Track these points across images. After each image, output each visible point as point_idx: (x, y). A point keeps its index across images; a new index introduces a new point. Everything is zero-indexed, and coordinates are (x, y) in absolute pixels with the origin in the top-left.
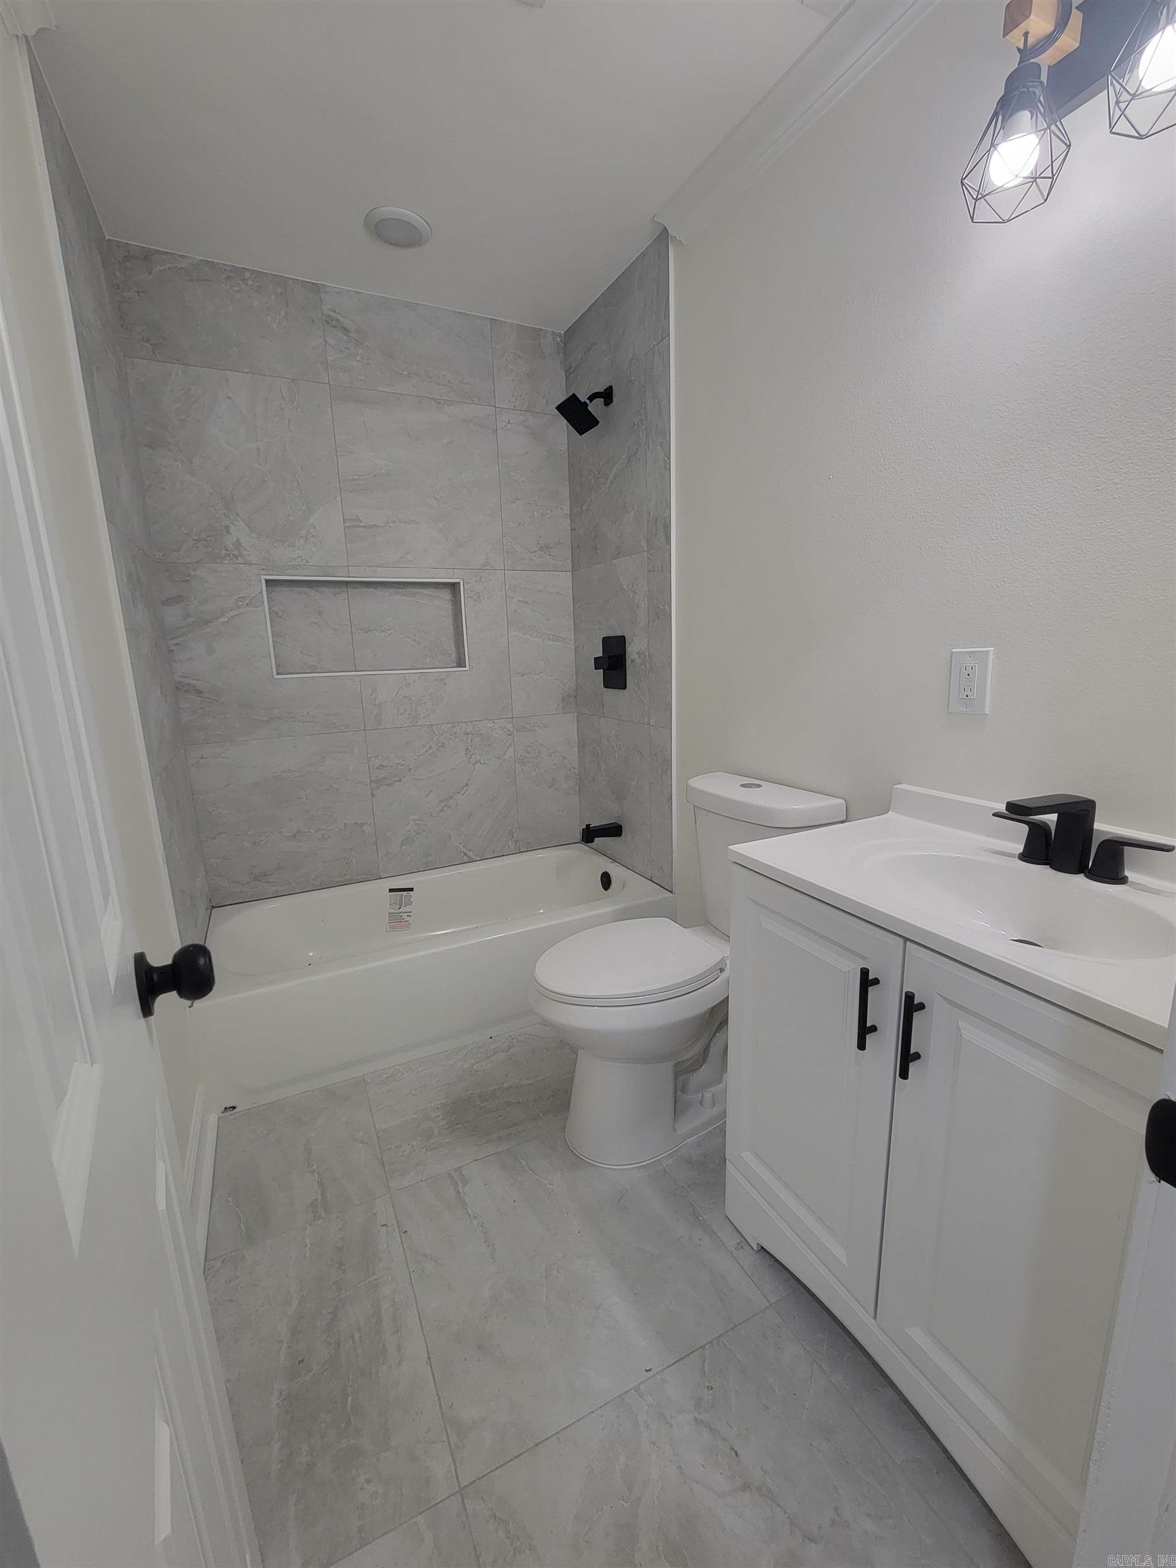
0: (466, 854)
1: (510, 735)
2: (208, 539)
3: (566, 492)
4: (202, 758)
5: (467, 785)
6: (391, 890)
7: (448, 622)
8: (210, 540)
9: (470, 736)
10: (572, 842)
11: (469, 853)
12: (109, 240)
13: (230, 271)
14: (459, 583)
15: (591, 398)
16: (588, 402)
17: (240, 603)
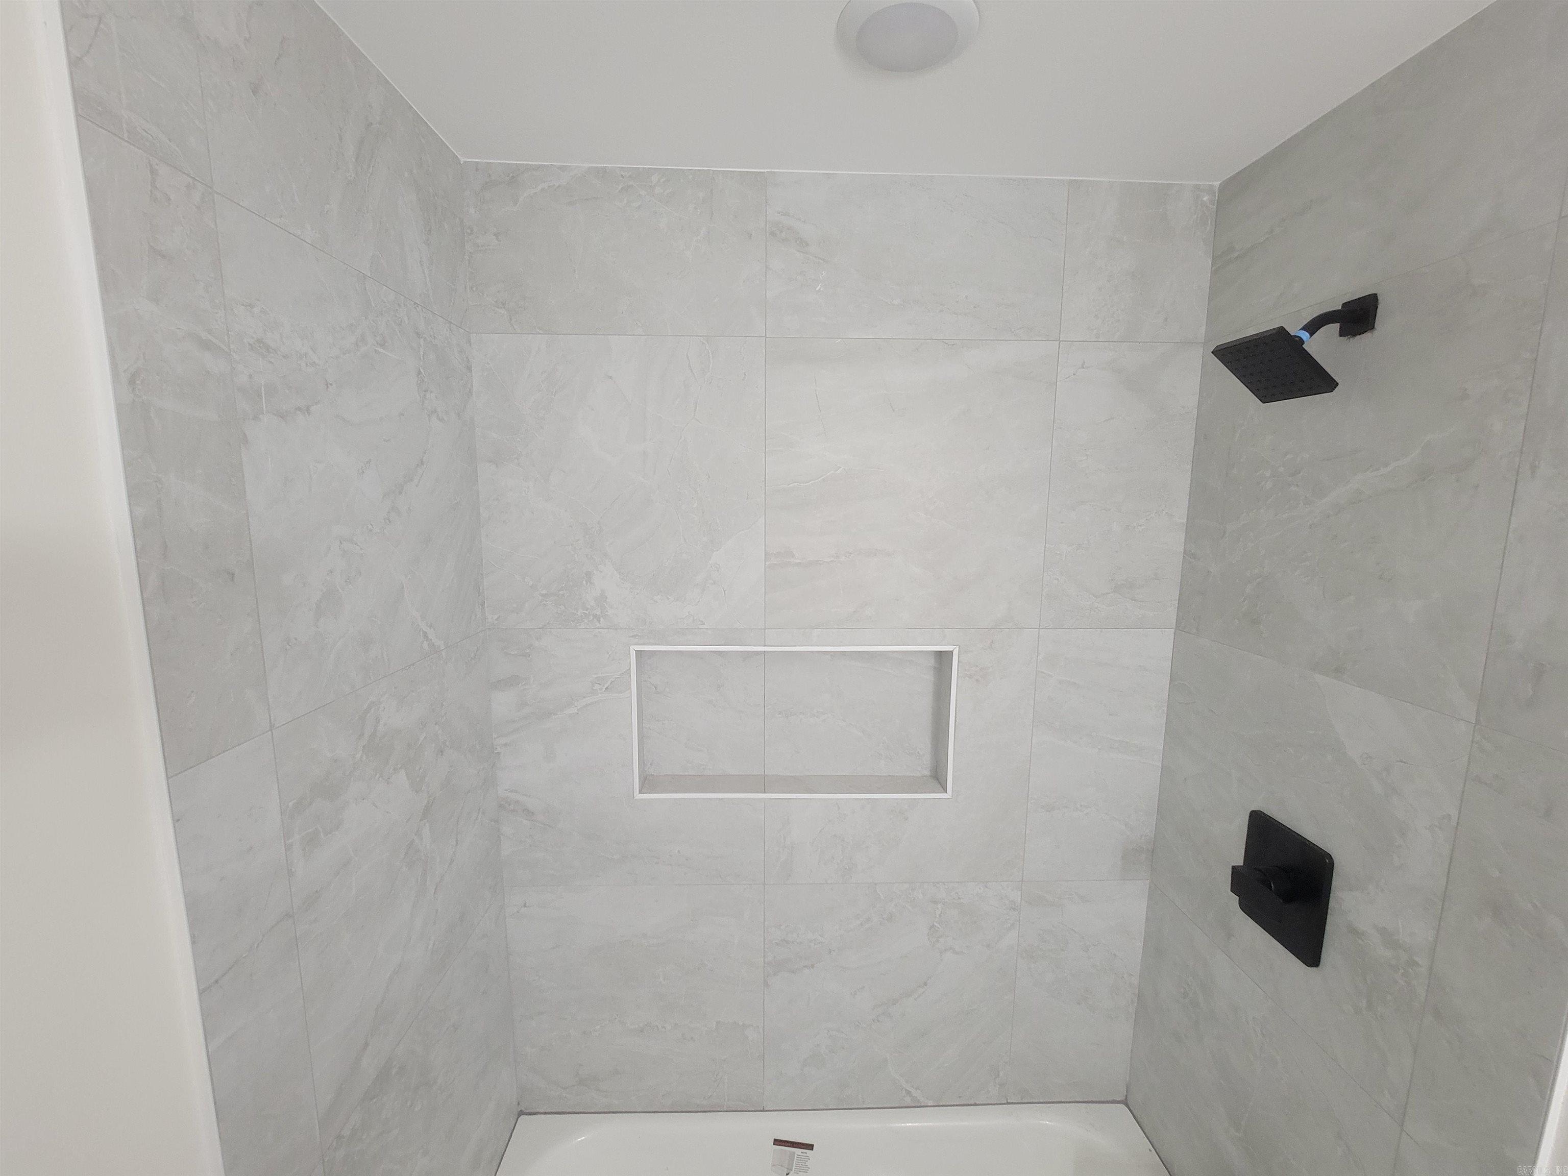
0: (909, 1093)
1: (1014, 909)
2: (561, 592)
3: (1181, 483)
4: (525, 906)
5: (925, 984)
6: (777, 1142)
7: (924, 704)
8: (563, 595)
9: (939, 906)
10: (1110, 1099)
11: (915, 1093)
12: (465, 162)
13: (630, 176)
14: (952, 652)
15: (1313, 327)
16: (1305, 335)
17: (597, 687)
